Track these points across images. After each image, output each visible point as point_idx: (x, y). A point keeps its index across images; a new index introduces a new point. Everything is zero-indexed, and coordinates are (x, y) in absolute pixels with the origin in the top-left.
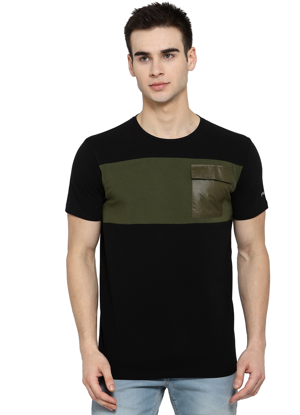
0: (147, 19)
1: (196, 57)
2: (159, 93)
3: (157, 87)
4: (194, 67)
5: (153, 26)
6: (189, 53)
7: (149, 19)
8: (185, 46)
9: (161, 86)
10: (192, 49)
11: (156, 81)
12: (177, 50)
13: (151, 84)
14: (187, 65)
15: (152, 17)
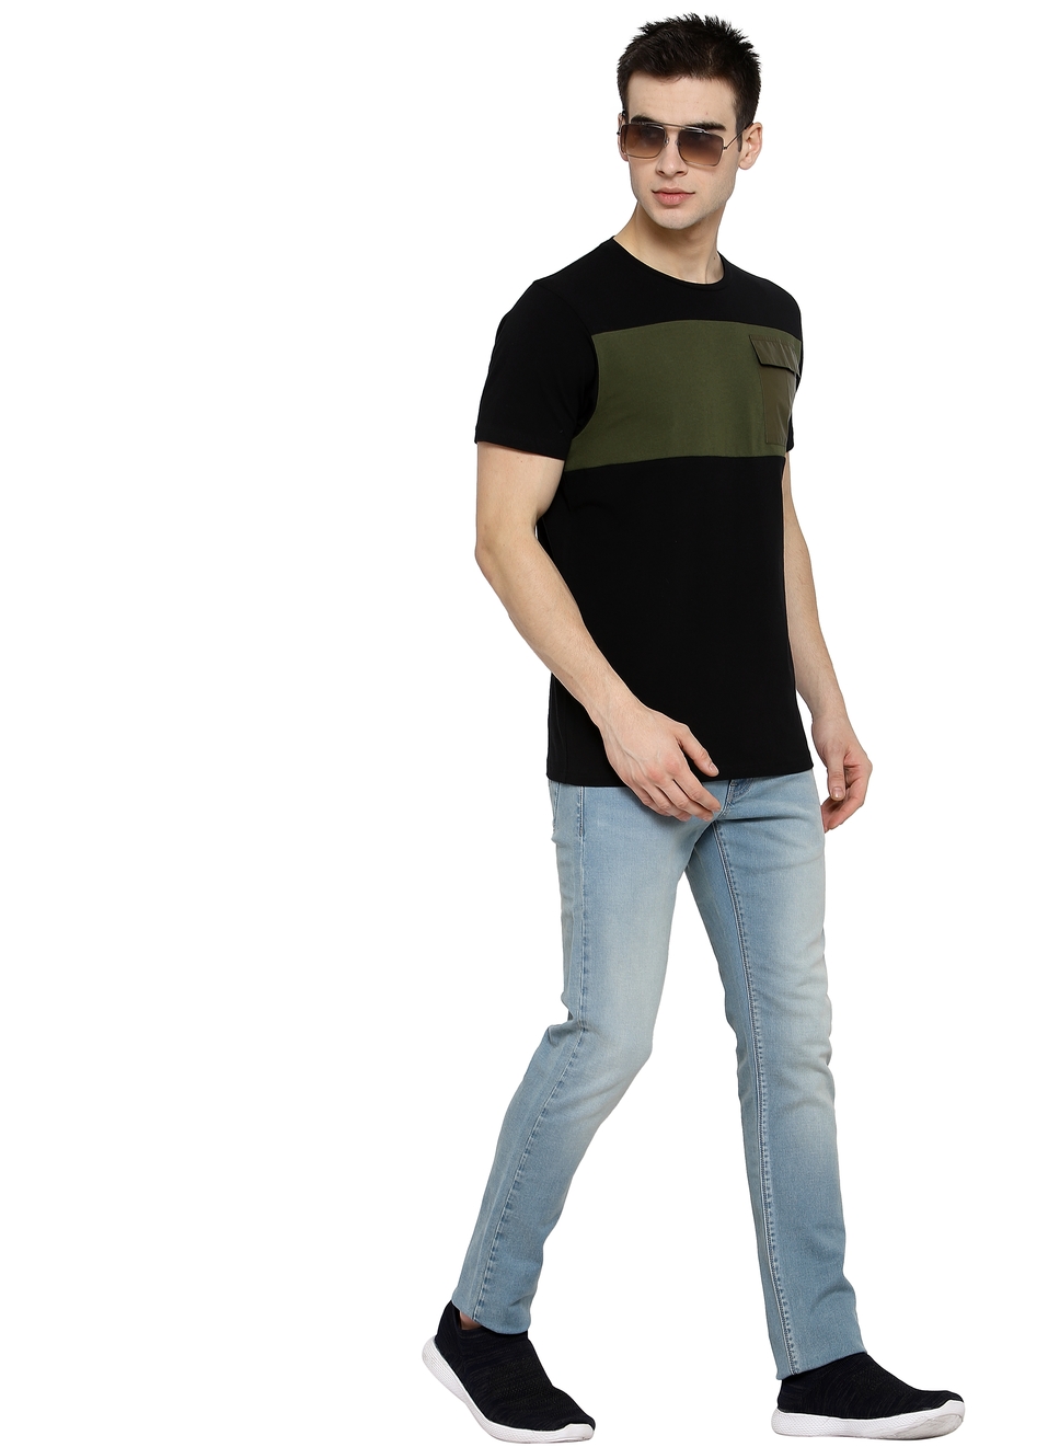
0: (664, 57)
1: (761, 143)
2: (671, 210)
3: (667, 199)
4: (752, 164)
5: (677, 75)
6: (746, 134)
7: (670, 57)
8: (739, 119)
9: (676, 199)
10: (753, 128)
11: (668, 186)
12: (721, 128)
13: (656, 190)
14: (739, 156)
15: (676, 55)
